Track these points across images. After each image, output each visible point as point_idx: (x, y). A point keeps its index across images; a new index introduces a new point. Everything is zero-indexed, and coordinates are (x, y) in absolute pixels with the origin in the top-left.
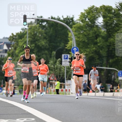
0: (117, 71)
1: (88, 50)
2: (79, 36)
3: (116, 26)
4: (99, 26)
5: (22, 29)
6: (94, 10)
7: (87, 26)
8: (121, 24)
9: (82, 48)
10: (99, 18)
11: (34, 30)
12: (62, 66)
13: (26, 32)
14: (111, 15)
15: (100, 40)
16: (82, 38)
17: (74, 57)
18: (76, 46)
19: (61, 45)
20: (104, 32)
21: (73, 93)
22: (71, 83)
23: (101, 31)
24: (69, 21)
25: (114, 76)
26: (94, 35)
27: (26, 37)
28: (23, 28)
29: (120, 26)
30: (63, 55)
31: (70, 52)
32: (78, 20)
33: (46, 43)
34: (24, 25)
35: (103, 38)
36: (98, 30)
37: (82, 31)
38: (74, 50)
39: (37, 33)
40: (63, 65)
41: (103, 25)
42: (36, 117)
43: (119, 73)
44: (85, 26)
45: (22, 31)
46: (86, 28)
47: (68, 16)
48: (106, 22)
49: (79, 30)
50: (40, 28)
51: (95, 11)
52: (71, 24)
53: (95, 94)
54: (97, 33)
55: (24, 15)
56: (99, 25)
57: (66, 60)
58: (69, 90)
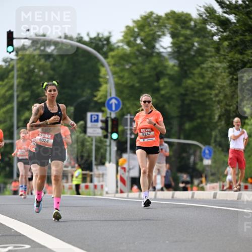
0: (200, 148)
2: (121, 74)
3: (197, 55)
4: (163, 54)
5: (5, 61)
6: (154, 22)
7: (138, 53)
8: (208, 49)
9: (128, 99)
10: (163, 37)
11: (29, 62)
12: (86, 137)
13: (13, 67)
14: (188, 32)
15: (165, 83)
16: (128, 78)
17: (111, 117)
18: (116, 95)
19: (85, 94)
20: (174, 66)
21: (109, 192)
22: (104, 172)
23: (166, 64)
24: (102, 44)
25: (195, 156)
26: (153, 73)
27: (13, 77)
28: (7, 59)
29: (207, 54)
30: (89, 114)
31: (103, 109)
32: (118, 42)
34: (8, 52)
35: (171, 78)
36: (160, 61)
37: (127, 65)
38: (111, 102)
39: (34, 68)
40: (88, 134)
41: (171, 52)
42: (33, 241)
43: (204, 152)
44: (135, 53)
45: (3, 64)
46: (137, 58)
47: (98, 34)
48: (177, 46)
49: (122, 62)
50: (41, 57)
51: (155, 24)
52: (105, 49)
53: (156, 194)
54: (159, 69)
55: (8, 32)
56: (163, 52)
57: (96, 124)
58: (102, 186)
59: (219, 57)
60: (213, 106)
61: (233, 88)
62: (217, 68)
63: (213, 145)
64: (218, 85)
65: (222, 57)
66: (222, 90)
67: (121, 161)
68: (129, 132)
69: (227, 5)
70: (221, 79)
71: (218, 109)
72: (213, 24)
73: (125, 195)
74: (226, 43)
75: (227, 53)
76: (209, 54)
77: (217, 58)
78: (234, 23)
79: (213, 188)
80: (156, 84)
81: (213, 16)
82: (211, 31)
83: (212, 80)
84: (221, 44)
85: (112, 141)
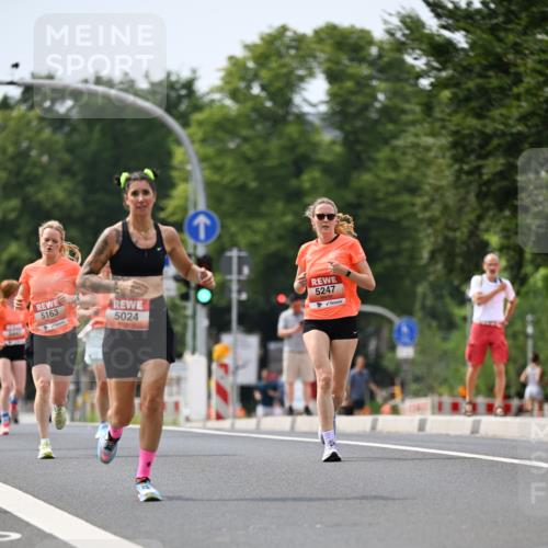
0: (390, 322)
1: (261, 225)
2: (218, 162)
3: (384, 120)
4: (310, 118)
6: (289, 47)
7: (254, 116)
8: (407, 106)
9: (233, 215)
10: (309, 80)
11: (18, 133)
14: (365, 70)
15: (313, 180)
16: (233, 170)
17: (195, 255)
18: (208, 207)
20: (333, 143)
21: (193, 417)
22: (182, 374)
23: (316, 138)
24: (179, 96)
25: (379, 339)
26: (288, 158)
29: (405, 118)
32: (212, 91)
33: (71, 193)
35: (328, 169)
36: (304, 133)
37: (233, 141)
38: (196, 222)
39: (29, 149)
41: (326, 114)
42: (28, 524)
43: (399, 330)
44: (247, 116)
46: (252, 125)
47: (169, 75)
48: (339, 100)
49: (220, 134)
50: (43, 124)
51: (292, 52)
52: (183, 107)
54: (301, 150)
56: (308, 114)
58: (177, 405)
59: (432, 123)
60: (416, 230)
61: (462, 191)
62: (428, 149)
63: (419, 314)
64: (430, 184)
65: (438, 125)
66: (437, 197)
67: (217, 349)
68: (235, 287)
69: (450, 11)
70: (435, 173)
71: (429, 236)
72: (418, 52)
73: (226, 424)
74: (446, 94)
75: (450, 115)
76: (410, 117)
77: (426, 125)
78: (463, 49)
79: (419, 409)
80: (294, 183)
81: (417, 35)
82: (413, 67)
83: (415, 175)
84: (436, 96)
85: (199, 307)
